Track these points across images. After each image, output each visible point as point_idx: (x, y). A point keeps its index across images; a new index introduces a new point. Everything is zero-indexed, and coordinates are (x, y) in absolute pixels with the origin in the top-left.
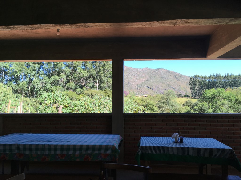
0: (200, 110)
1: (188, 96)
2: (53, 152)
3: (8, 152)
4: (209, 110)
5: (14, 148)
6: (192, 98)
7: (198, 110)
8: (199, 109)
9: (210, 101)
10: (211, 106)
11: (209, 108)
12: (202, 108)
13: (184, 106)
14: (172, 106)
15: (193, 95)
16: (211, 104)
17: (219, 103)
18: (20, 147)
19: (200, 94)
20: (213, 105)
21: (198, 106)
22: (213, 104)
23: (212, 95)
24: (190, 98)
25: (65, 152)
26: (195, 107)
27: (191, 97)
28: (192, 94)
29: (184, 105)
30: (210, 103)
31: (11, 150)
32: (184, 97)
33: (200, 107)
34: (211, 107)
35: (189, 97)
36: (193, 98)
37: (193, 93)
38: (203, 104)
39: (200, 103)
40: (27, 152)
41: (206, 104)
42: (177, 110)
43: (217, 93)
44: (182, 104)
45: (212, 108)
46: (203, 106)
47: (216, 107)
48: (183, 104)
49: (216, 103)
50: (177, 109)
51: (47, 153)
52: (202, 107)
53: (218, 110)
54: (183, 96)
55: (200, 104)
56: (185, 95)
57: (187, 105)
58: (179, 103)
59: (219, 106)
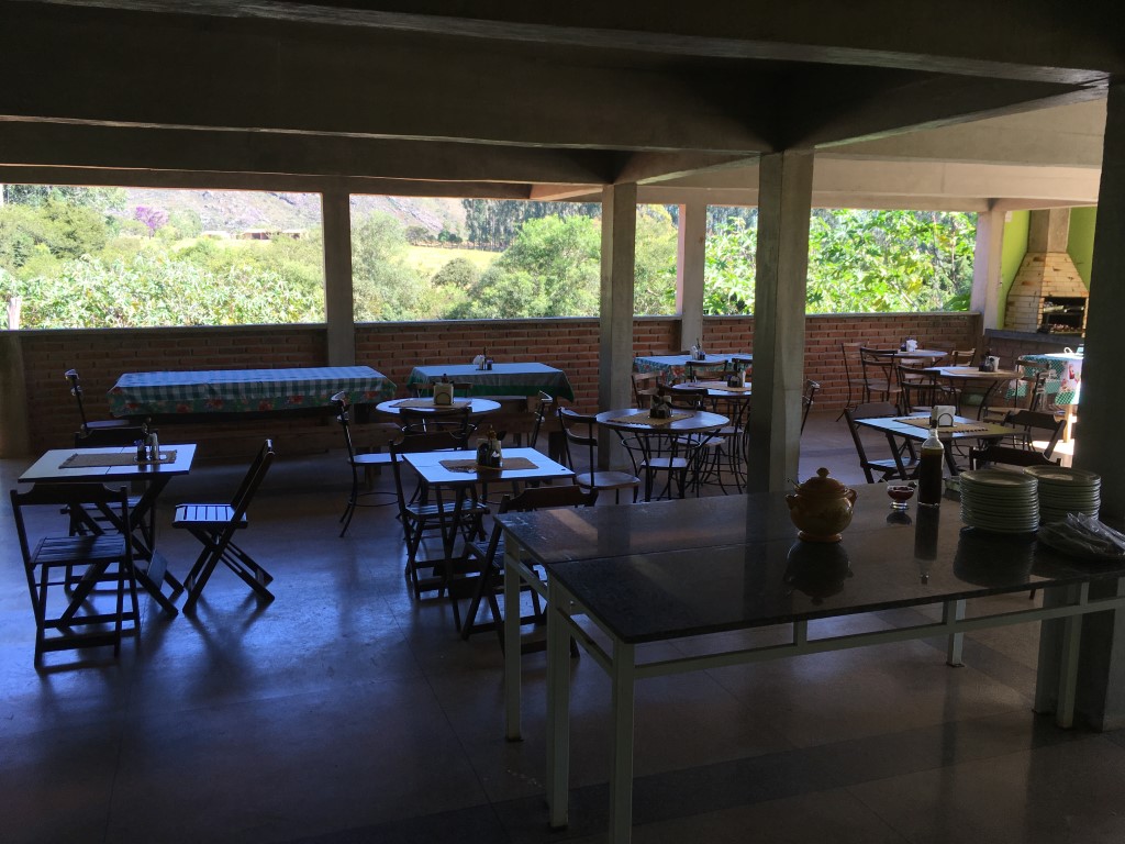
0: (506, 301)
1: (454, 239)
2: (279, 394)
3: (190, 399)
4: (536, 301)
5: (201, 390)
6: (469, 248)
7: (498, 302)
8: (499, 297)
9: (541, 266)
10: (546, 284)
11: (536, 293)
12: (510, 293)
13: (439, 284)
14: (391, 283)
15: (473, 231)
16: (543, 279)
17: (573, 272)
18: (215, 388)
19: (502, 229)
20: (549, 282)
21: (498, 284)
22: (552, 277)
23: (550, 241)
24: (463, 247)
25: (302, 393)
26: (487, 291)
27: (465, 242)
28: (471, 227)
29: (439, 281)
30: (541, 274)
31: (196, 395)
32: (439, 240)
33: (504, 288)
34: (543, 286)
35: (459, 240)
36: (473, 248)
37: (476, 224)
38: (517, 278)
39: (505, 275)
40: (230, 397)
41: (528, 280)
42: (412, 302)
43: (565, 232)
44: (431, 277)
45: (548, 293)
46: (515, 284)
47: (562, 288)
48: (433, 274)
49: (561, 273)
50: (414, 296)
51: (268, 396)
52: (512, 289)
53: (567, 300)
54: (431, 238)
55: (505, 279)
56: (440, 235)
57: (451, 281)
58: (418, 272)
59: (572, 284)
